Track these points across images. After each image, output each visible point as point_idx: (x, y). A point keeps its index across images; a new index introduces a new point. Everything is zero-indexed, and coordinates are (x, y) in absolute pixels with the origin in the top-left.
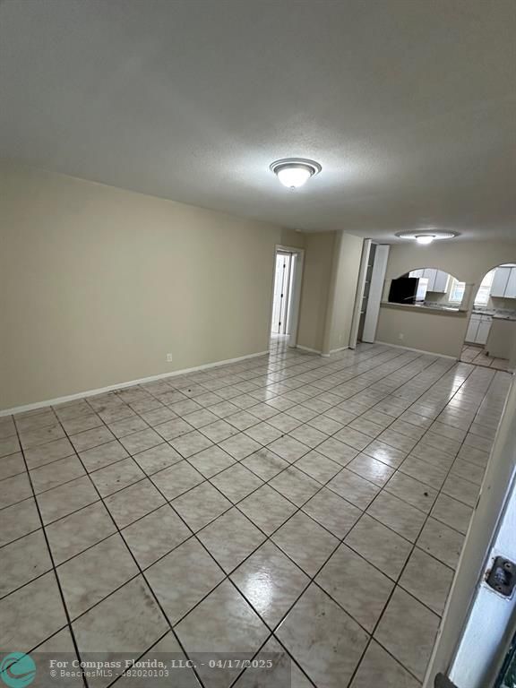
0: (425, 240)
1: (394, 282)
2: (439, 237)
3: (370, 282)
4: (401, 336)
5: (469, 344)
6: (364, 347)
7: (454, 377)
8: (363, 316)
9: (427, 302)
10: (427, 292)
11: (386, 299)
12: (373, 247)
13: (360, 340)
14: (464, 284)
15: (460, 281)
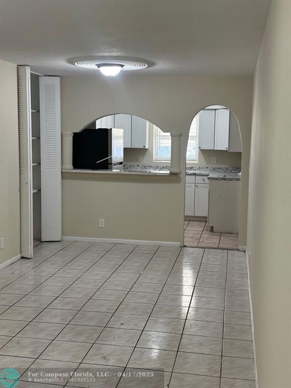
0: (111, 72)
1: (76, 136)
2: (130, 67)
3: (39, 138)
4: (102, 223)
5: (189, 219)
6: (47, 250)
7: (182, 272)
8: (37, 197)
9: (129, 164)
10: (125, 149)
11: (69, 165)
12: (35, 79)
13: (38, 240)
14: (169, 134)
15: (164, 131)
